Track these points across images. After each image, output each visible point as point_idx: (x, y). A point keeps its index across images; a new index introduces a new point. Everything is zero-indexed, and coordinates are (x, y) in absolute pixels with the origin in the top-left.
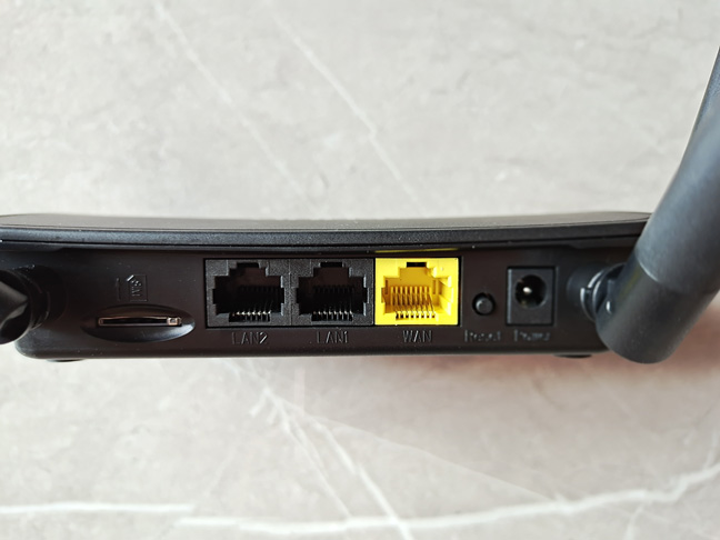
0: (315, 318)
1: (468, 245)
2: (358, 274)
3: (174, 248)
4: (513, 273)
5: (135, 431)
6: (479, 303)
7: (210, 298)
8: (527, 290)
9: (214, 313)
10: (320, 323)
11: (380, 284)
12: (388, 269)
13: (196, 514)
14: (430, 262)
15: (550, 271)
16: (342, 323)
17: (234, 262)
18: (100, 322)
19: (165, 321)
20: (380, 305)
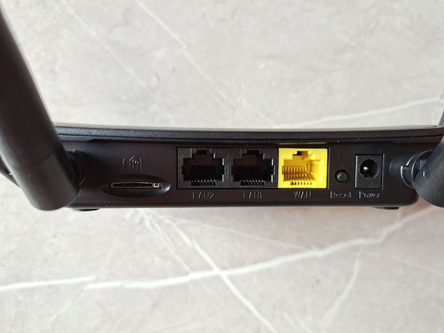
0: (242, 184)
1: (335, 141)
2: (269, 157)
3: (161, 140)
4: (358, 158)
5: (55, 236)
6: (339, 176)
7: (180, 171)
8: (365, 168)
9: (182, 180)
10: (246, 187)
11: (281, 164)
12: (286, 155)
13: (96, 281)
14: (310, 151)
15: (381, 157)
16: (259, 187)
17: (195, 150)
18: (112, 186)
19: (151, 185)
20: (281, 177)
